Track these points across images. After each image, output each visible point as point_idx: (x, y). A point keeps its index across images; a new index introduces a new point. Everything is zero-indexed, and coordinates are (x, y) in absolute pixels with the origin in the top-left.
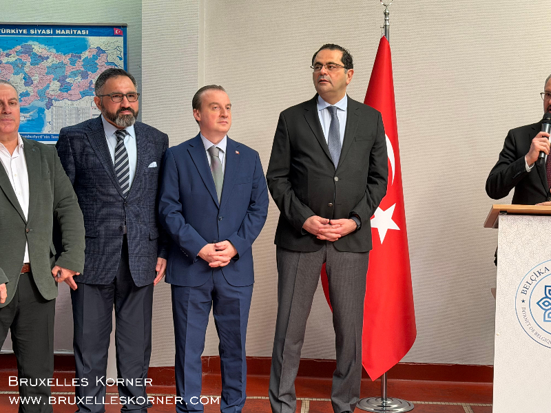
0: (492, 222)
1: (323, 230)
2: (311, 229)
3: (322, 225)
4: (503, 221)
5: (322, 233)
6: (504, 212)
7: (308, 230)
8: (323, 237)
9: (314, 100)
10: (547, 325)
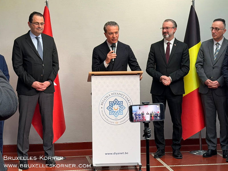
0: (89, 80)
1: (40, 87)
2: (35, 87)
3: (40, 85)
4: (93, 78)
5: (39, 88)
6: (93, 75)
7: (34, 87)
8: (40, 90)
9: (28, 35)
10: (111, 116)
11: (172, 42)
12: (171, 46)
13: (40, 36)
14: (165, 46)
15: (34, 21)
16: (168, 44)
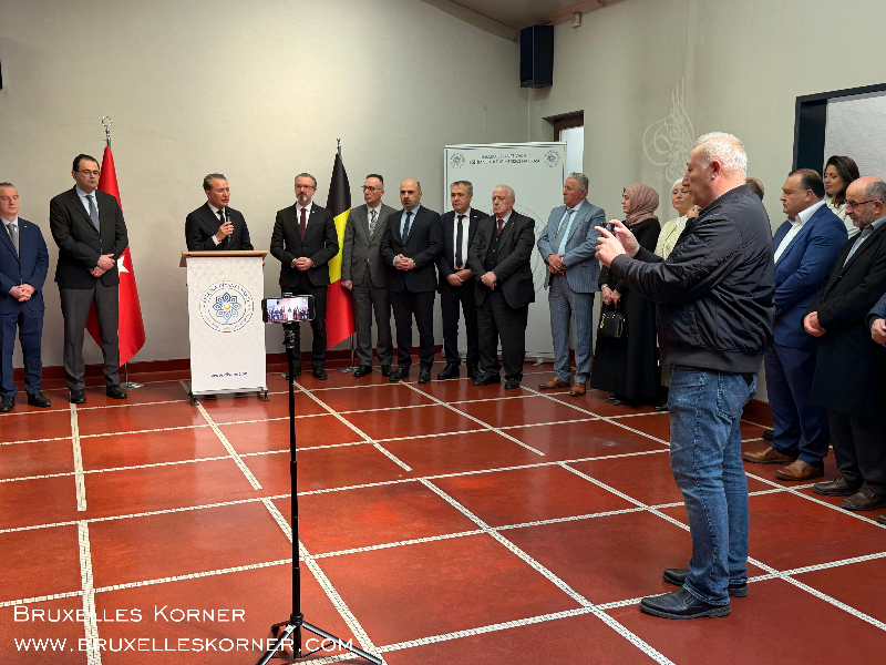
0: (183, 264)
4: (189, 261)
6: (189, 256)
9: (73, 191)
10: (219, 319)
11: (309, 207)
12: (307, 214)
13: (93, 194)
14: (299, 214)
15: (81, 168)
16: (303, 211)
